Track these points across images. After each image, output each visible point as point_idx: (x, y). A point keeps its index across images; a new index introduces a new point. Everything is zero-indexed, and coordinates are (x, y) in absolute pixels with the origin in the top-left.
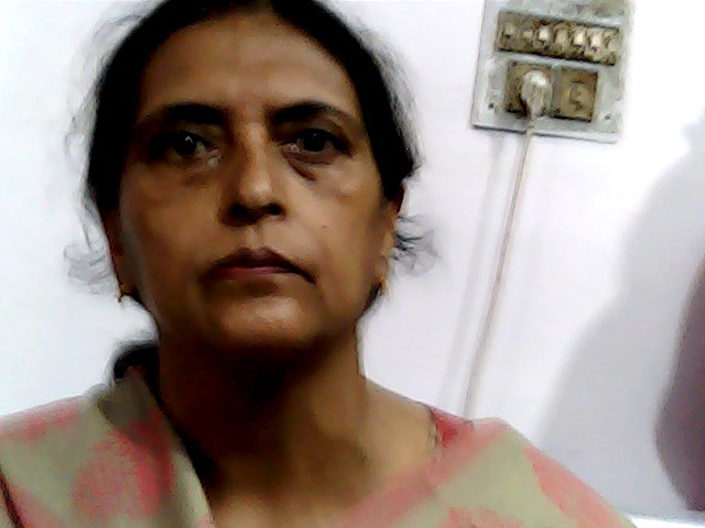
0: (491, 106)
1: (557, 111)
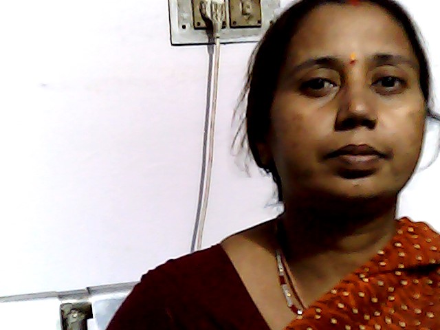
0: (184, 27)
1: (235, 23)
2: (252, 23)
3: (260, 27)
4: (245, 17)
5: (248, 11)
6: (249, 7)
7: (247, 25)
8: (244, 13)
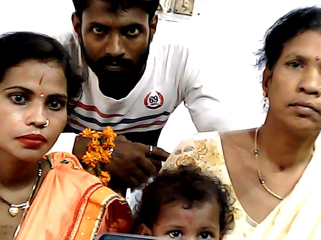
1: (177, 10)
2: (186, 13)
3: (191, 15)
4: (184, 9)
5: (186, 5)
6: (186, 3)
7: (183, 13)
8: (183, 6)
